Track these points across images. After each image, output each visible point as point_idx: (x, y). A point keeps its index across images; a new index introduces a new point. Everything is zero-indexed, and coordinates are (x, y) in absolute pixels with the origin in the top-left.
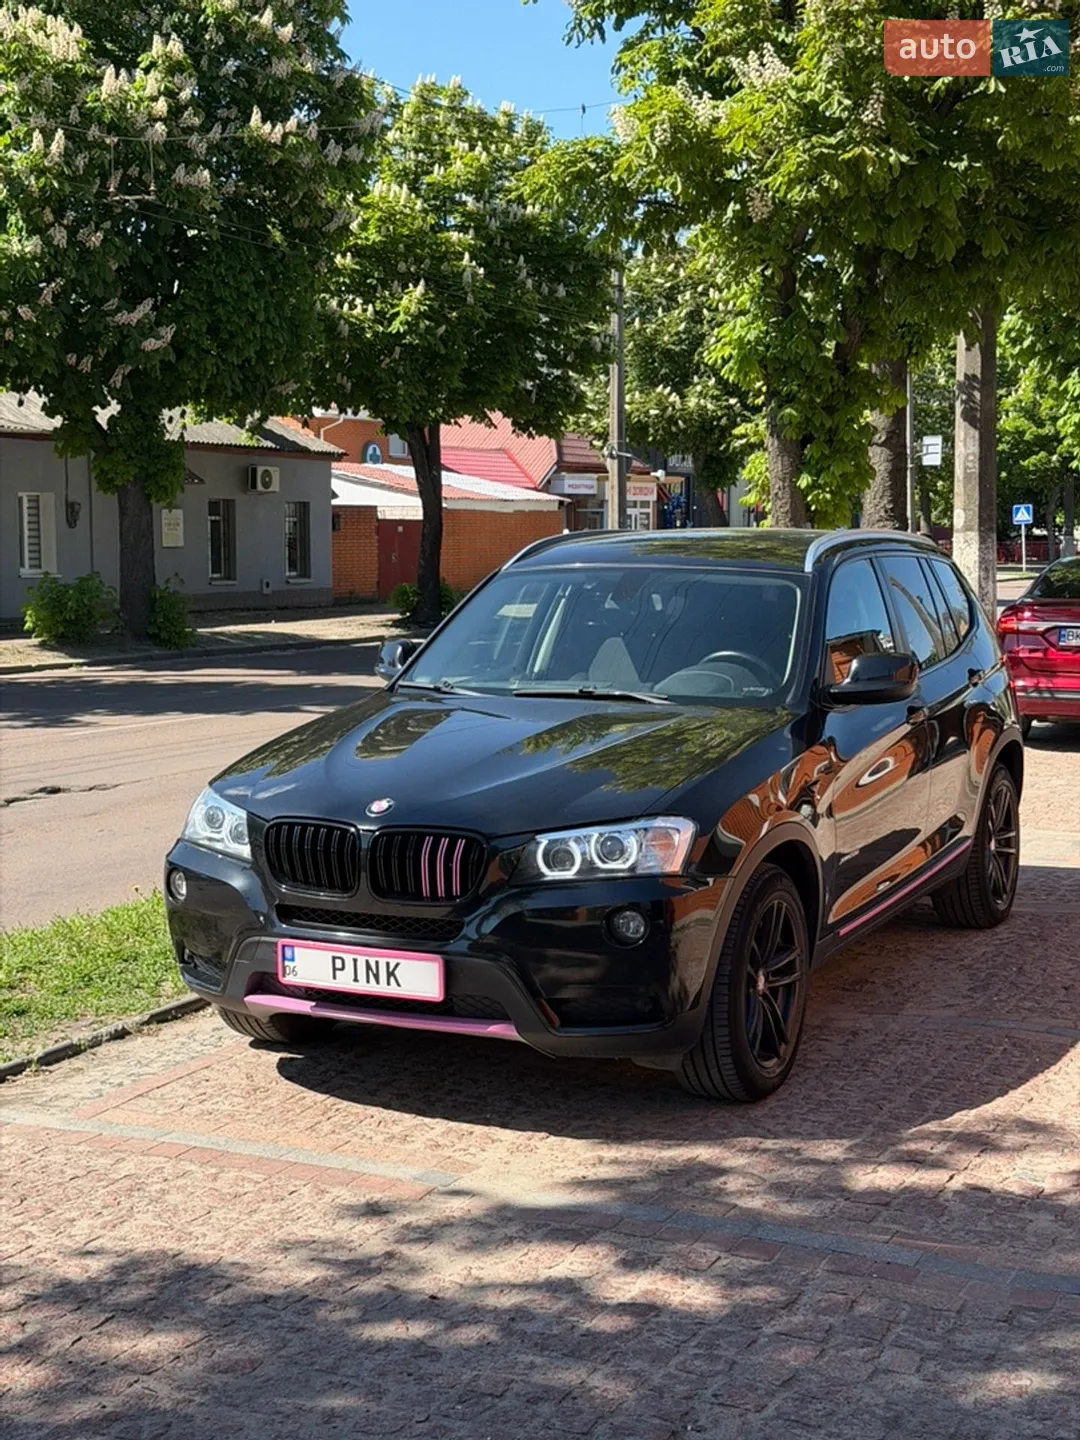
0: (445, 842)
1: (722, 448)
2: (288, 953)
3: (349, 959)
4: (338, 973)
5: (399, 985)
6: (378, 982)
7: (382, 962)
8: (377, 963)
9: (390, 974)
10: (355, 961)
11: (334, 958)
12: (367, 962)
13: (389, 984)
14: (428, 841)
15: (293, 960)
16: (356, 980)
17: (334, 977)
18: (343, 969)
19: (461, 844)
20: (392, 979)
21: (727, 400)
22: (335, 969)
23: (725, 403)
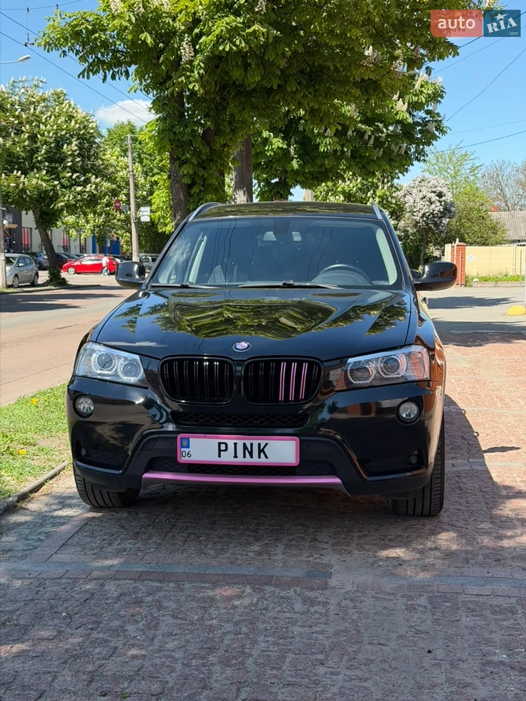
0: (294, 366)
1: (51, 207)
2: (185, 443)
3: (231, 443)
4: (222, 453)
5: (266, 457)
6: (252, 457)
7: (255, 443)
8: (252, 444)
9: (261, 451)
10: (235, 444)
11: (220, 444)
12: (244, 444)
13: (259, 457)
14: (284, 365)
15: (188, 447)
16: (236, 456)
17: (220, 456)
18: (226, 450)
19: (305, 366)
20: (262, 454)
21: (53, 182)
22: (220, 451)
23: (51, 184)
